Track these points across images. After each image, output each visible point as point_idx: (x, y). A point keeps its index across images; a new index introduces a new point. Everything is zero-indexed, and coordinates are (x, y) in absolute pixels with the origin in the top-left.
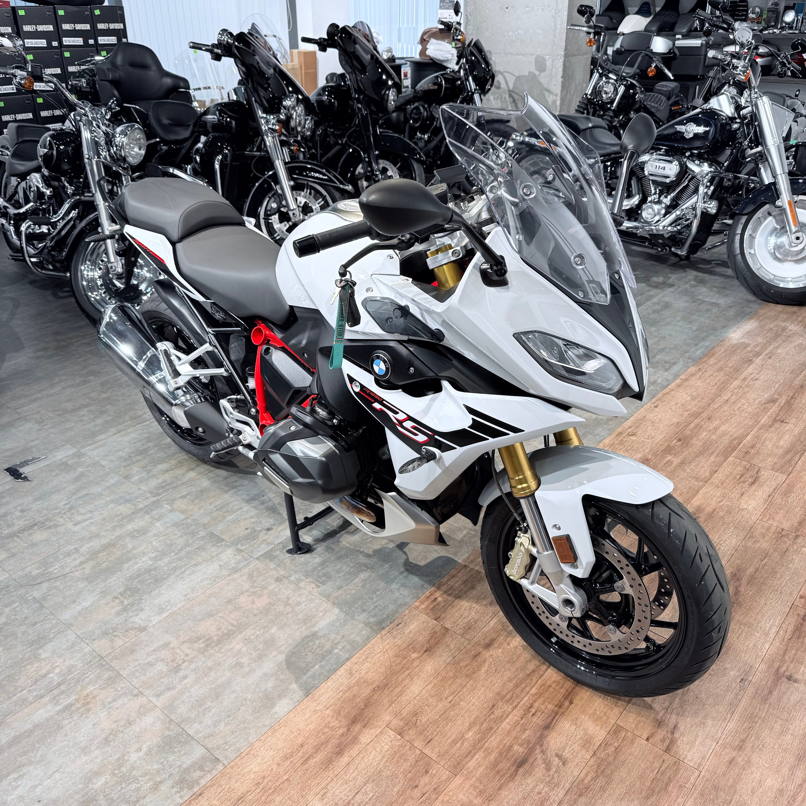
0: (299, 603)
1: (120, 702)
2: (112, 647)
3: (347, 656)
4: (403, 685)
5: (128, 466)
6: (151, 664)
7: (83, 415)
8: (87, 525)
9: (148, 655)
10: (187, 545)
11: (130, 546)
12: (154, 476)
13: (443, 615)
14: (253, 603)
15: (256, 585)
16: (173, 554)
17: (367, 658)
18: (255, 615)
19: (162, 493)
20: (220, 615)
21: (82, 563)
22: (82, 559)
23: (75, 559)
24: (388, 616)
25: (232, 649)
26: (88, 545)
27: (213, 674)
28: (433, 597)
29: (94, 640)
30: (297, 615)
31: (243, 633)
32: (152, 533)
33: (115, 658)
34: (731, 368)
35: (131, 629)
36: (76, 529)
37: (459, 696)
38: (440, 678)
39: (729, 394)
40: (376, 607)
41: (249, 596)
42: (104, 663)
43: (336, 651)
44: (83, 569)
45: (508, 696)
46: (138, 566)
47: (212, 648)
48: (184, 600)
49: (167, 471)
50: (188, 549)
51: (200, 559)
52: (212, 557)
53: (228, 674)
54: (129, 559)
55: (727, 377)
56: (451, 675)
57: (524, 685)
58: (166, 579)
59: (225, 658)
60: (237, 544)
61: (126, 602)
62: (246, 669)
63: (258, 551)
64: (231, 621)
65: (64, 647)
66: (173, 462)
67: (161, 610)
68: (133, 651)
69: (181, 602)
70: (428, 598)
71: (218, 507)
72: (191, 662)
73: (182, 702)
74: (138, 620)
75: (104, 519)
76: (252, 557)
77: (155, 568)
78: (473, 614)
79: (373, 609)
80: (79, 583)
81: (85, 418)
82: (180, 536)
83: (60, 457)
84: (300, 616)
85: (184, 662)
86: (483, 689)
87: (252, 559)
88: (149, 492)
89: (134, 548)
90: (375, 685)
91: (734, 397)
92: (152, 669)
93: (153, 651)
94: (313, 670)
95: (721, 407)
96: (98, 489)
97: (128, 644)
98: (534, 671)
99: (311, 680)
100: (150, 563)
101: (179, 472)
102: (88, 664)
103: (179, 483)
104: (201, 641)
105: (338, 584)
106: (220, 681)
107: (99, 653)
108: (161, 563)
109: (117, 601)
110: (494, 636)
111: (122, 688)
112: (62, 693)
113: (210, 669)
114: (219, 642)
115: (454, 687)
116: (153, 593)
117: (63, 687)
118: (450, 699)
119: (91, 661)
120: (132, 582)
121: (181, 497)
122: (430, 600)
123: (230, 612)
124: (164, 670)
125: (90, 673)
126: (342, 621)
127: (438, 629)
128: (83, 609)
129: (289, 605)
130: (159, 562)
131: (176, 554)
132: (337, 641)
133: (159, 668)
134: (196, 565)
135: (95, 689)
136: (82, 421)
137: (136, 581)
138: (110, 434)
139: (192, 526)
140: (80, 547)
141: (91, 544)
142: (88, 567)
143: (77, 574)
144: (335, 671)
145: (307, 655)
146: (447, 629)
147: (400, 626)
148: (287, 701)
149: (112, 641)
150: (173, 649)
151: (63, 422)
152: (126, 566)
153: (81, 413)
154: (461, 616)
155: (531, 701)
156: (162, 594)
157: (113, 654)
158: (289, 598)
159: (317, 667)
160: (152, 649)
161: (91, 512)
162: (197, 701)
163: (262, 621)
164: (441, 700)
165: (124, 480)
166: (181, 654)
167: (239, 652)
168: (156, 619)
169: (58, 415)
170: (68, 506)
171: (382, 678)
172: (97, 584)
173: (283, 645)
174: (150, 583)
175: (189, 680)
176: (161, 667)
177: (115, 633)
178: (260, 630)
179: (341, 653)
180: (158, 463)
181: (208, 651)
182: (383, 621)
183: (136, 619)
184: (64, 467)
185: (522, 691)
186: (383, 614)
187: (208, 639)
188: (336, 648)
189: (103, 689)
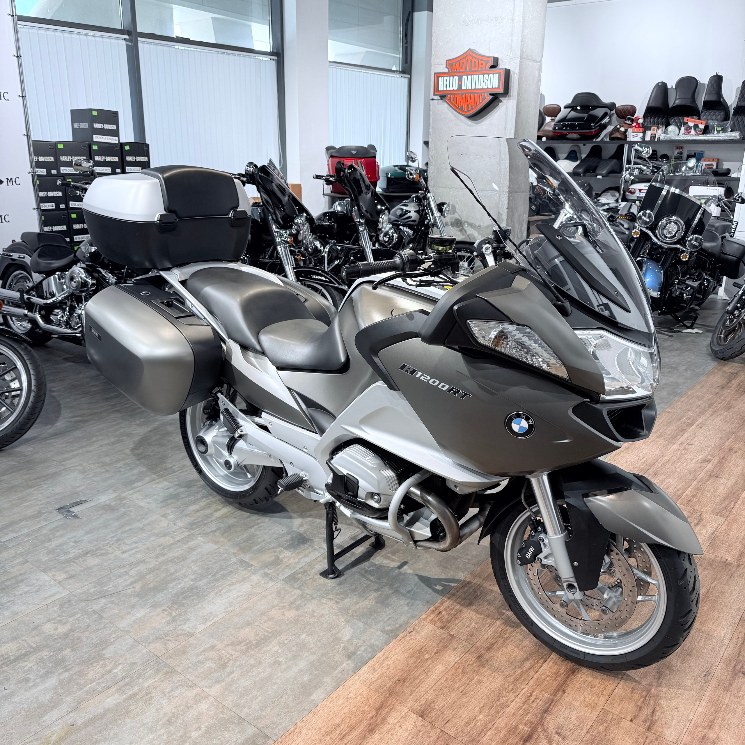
0: (322, 616)
1: (178, 692)
2: (166, 649)
3: (369, 656)
4: (420, 679)
5: (164, 506)
6: (201, 663)
7: (121, 467)
8: (134, 553)
9: (198, 655)
10: (222, 569)
11: (172, 570)
12: (187, 515)
13: (448, 625)
14: (284, 615)
15: (284, 601)
16: (210, 576)
17: (387, 658)
18: (287, 624)
19: (195, 528)
20: (256, 624)
21: (132, 583)
22: (132, 580)
23: (125, 580)
24: (401, 626)
25: (270, 650)
26: (136, 569)
27: (255, 670)
28: (438, 611)
29: (150, 643)
30: (322, 624)
31: (278, 638)
32: (190, 560)
33: (169, 657)
34: (669, 435)
35: (180, 635)
36: (124, 556)
37: (469, 687)
38: (451, 673)
39: (670, 456)
40: (390, 618)
41: (279, 609)
42: (161, 661)
43: (359, 652)
44: (133, 587)
45: (510, 687)
46: (181, 585)
47: (253, 650)
48: (224, 612)
49: (197, 511)
50: (222, 572)
51: (234, 580)
52: (244, 579)
53: (269, 670)
54: (174, 580)
55: (667, 442)
56: (460, 671)
57: (522, 679)
58: (207, 595)
59: (265, 657)
60: (264, 569)
61: (174, 614)
62: (284, 667)
63: (283, 574)
64: (267, 629)
65: (124, 648)
66: (202, 504)
67: (205, 620)
68: (184, 652)
69: (221, 614)
70: (433, 611)
71: (245, 539)
72: (236, 660)
73: (232, 692)
74: (186, 628)
75: (148, 549)
76: (278, 579)
77: (196, 587)
78: (474, 624)
79: (387, 620)
80: (131, 599)
81: (123, 470)
82: (215, 562)
83: (103, 500)
84: (325, 625)
85: (229, 661)
86: (488, 682)
87: (278, 580)
88: (184, 528)
89: (176, 571)
90: (396, 679)
91: (674, 458)
92: (202, 666)
93: (202, 652)
94: (341, 667)
95: (664, 465)
96: (139, 525)
97: (179, 646)
98: (530, 668)
99: (341, 674)
100: (192, 583)
101: (207, 512)
102: (146, 662)
103: (209, 520)
104: (243, 644)
105: (355, 600)
106: (262, 675)
107: (155, 653)
108: (201, 583)
109: (166, 613)
110: (493, 641)
111: (178, 681)
112: (127, 684)
113: (253, 666)
114: (259, 644)
115: (464, 680)
116: (197, 607)
117: (127, 680)
118: (461, 690)
119: (148, 660)
120: (177, 598)
121: (212, 532)
122: (436, 613)
123: (265, 622)
124: (212, 667)
125: (149, 669)
126: (362, 629)
127: (445, 636)
128: (137, 619)
129: (315, 616)
130: (199, 583)
131: (213, 576)
132: (359, 644)
133: (208, 665)
134: (230, 585)
135: (155, 681)
136: (120, 471)
137: (181, 597)
138: (146, 481)
139: (224, 554)
140: (130, 570)
141: (138, 568)
142: (138, 586)
143: (129, 591)
144: (360, 668)
145: (334, 655)
146: (453, 636)
147: (412, 633)
148: (322, 691)
149: (165, 644)
150: (219, 650)
151: (103, 472)
152: (171, 585)
153: (119, 465)
154: (464, 626)
155: (530, 691)
156: (205, 608)
157: (167, 654)
158: (314, 612)
159: (344, 665)
160: (201, 650)
161: (136, 543)
162: (244, 691)
163: (293, 629)
164: (453, 690)
165: (162, 518)
166: (227, 654)
167: (276, 652)
168: (201, 627)
169: (98, 467)
170: (115, 538)
171: (402, 673)
172: (147, 600)
173: (313, 647)
174: (193, 599)
175: (236, 675)
176: (209, 664)
177: (168, 638)
178: (292, 636)
179: (364, 654)
180: (190, 505)
181: (249, 652)
182: (397, 629)
183: (185, 627)
184: (108, 508)
185: (522, 683)
186: (396, 624)
187: (248, 643)
188: (360, 650)
189: (162, 681)
